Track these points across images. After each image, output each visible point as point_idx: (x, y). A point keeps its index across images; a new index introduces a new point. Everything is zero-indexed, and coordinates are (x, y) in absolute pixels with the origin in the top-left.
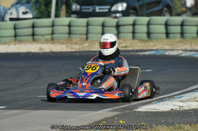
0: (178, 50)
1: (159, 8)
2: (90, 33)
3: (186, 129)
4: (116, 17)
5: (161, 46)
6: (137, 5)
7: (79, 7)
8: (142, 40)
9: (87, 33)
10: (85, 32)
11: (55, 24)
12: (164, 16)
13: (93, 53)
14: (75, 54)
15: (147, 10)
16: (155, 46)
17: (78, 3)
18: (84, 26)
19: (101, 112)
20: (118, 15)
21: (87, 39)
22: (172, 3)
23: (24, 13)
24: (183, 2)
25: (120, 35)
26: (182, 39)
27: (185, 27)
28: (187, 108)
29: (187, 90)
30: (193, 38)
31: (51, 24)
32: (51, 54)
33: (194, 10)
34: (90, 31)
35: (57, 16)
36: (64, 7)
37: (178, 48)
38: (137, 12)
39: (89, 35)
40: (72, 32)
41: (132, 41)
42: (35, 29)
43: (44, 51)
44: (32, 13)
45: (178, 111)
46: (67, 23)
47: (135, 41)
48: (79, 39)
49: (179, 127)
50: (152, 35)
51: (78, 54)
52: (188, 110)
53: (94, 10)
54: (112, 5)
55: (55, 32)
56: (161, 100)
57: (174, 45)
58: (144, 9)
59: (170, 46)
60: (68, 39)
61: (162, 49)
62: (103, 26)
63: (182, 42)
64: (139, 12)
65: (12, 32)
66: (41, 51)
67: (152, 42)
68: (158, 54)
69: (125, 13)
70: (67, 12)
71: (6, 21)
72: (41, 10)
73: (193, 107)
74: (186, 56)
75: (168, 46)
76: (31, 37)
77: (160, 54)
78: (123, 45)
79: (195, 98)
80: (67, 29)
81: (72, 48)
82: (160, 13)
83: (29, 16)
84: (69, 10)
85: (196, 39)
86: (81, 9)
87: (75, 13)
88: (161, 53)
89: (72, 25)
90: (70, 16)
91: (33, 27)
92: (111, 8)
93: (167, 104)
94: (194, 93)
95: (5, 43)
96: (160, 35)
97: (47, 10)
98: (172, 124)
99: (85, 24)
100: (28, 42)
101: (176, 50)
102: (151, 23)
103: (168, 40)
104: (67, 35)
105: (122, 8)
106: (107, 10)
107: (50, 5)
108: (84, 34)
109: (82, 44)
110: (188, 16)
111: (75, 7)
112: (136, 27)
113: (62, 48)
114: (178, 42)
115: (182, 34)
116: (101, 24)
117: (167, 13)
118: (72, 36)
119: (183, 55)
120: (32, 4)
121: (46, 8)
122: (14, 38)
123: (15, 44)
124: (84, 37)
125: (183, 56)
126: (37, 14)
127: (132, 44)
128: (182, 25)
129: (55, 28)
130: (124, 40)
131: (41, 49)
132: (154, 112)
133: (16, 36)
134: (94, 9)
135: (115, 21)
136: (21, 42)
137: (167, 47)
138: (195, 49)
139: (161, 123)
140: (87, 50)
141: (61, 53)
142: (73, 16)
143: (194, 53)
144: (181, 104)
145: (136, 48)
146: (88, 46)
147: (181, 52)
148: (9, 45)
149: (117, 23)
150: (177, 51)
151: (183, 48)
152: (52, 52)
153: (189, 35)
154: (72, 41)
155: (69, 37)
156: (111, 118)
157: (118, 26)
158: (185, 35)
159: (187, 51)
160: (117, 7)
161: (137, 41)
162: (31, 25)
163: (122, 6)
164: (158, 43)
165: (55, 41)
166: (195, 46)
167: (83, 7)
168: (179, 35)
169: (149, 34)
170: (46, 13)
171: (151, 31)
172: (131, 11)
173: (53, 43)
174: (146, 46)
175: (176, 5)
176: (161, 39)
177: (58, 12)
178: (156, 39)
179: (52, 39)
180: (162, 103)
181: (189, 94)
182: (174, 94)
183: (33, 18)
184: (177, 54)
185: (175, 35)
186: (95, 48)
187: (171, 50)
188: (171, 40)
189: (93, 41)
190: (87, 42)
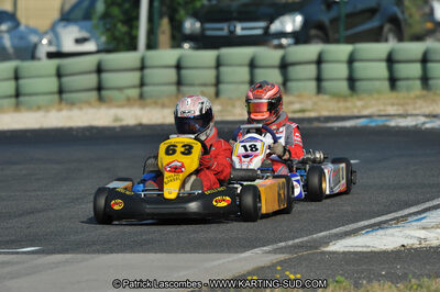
0: (417, 115)
1: (374, 23)
2: (223, 83)
3: (433, 288)
4: (280, 46)
5: (379, 107)
6: (325, 18)
7: (198, 25)
8: (337, 96)
9: (218, 82)
10: (213, 81)
11: (148, 63)
12: (386, 40)
13: (230, 126)
15: (347, 29)
16: (364, 107)
17: (196, 15)
18: (209, 68)
20: (284, 41)
21: (217, 94)
22: (403, 13)
23: (79, 41)
24: (427, 10)
25: (289, 84)
26: (425, 92)
27: (430, 65)
28: (435, 243)
31: (138, 64)
32: (139, 128)
34: (223, 78)
35: (151, 45)
36: (165, 24)
37: (417, 112)
38: (327, 35)
39: (222, 86)
40: (184, 80)
41: (316, 99)
42: (104, 75)
43: (124, 123)
44: (97, 40)
45: (416, 249)
46: (173, 62)
47: (321, 97)
49: (419, 285)
50: (358, 84)
52: (437, 247)
53: (232, 32)
54: (272, 21)
55: (147, 80)
56: (379, 226)
57: (407, 104)
58: (342, 27)
59: (400, 107)
60: (177, 96)
61: (382, 113)
62: (252, 65)
63: (424, 97)
64: (331, 33)
65: (53, 84)
66: (117, 124)
67: (360, 99)
68: (373, 124)
69: (300, 37)
70: (173, 37)
71: (39, 59)
72: (117, 34)
74: (432, 129)
75: (395, 108)
76: (94, 94)
77: (378, 127)
78: (297, 106)
80: (172, 74)
82: (376, 36)
83: (90, 46)
84: (176, 34)
86: (203, 29)
87: (191, 38)
89: (183, 64)
90: (179, 46)
91: (99, 70)
92: (267, 28)
93: (393, 235)
95: (39, 108)
96: (377, 84)
97: (129, 34)
98: (404, 277)
99: (213, 63)
100: (89, 103)
101: (411, 115)
102: (358, 56)
103: (394, 94)
104: (173, 88)
105: (294, 26)
106: (259, 32)
107: (135, 23)
108: (212, 85)
111: (191, 25)
112: (324, 66)
113: (164, 117)
114: (417, 97)
115: (425, 80)
116: (247, 61)
117: (391, 37)
118: (184, 89)
119: (428, 126)
120: (95, 21)
121: (127, 29)
122: (56, 97)
123: (60, 110)
124: (212, 90)
125: (427, 129)
126: (108, 43)
127: (315, 104)
128: (425, 60)
129: (147, 72)
130: (299, 96)
131: (116, 119)
132: (363, 253)
133: (61, 91)
134: (232, 28)
135: (279, 53)
136: (72, 104)
137: (391, 110)
139: (378, 277)
142: (186, 46)
144: (422, 234)
145: (325, 113)
146: (221, 111)
147: (423, 119)
148: (48, 111)
149: (283, 58)
150: (414, 118)
151: (427, 111)
152: (141, 125)
155: (179, 90)
156: (269, 267)
157: (284, 66)
158: (431, 82)
159: (435, 116)
160: (282, 24)
161: (326, 97)
162: (93, 67)
163: (291, 23)
164: (373, 102)
165: (149, 101)
167: (207, 25)
168: (418, 83)
169: (352, 81)
170: (127, 40)
171: (358, 74)
172: (313, 32)
173: (143, 106)
174: (347, 108)
175: (411, 16)
176: (379, 92)
177: (152, 37)
178: (370, 92)
179: (141, 96)
180: (381, 232)
182: (406, 212)
183: (98, 52)
184: (414, 123)
185: (410, 82)
186: (234, 115)
187: (401, 116)
188: (401, 95)
189: (230, 99)
190: (217, 102)
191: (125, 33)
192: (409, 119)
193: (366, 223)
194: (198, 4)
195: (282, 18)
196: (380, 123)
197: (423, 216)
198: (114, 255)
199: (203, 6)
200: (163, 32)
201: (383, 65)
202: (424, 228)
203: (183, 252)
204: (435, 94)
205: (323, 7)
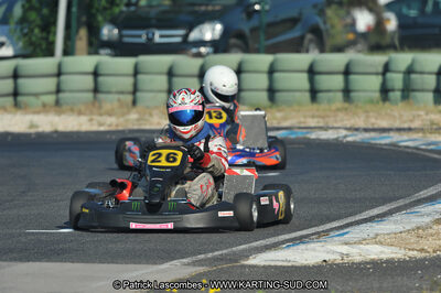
0: (339, 128)
1: (295, 33)
2: (143, 91)
4: (199, 55)
5: (299, 119)
6: (246, 27)
7: (116, 31)
9: (135, 90)
10: (130, 88)
11: (64, 69)
12: (307, 51)
13: (147, 135)
14: (108, 136)
15: (268, 38)
16: (285, 119)
17: (114, 22)
18: (127, 75)
19: (165, 266)
20: (203, 50)
21: (134, 103)
22: (325, 23)
24: (349, 20)
26: (346, 105)
27: (352, 77)
28: (358, 259)
29: (358, 218)
30: (371, 101)
31: (55, 71)
32: (55, 135)
33: (374, 39)
34: (140, 86)
35: (67, 52)
36: (83, 33)
37: (336, 125)
38: (246, 44)
39: (138, 94)
40: (102, 88)
42: (20, 81)
43: (40, 130)
44: (14, 45)
45: (337, 265)
46: (91, 69)
48: (116, 104)
50: (278, 95)
51: (114, 137)
52: (360, 264)
53: (150, 40)
54: (191, 28)
55: (63, 87)
56: (301, 240)
57: (328, 116)
58: (262, 37)
59: (321, 120)
60: (93, 104)
61: (302, 125)
62: (171, 74)
63: (346, 109)
64: (251, 43)
66: (33, 131)
67: (279, 111)
68: (293, 136)
70: (90, 44)
72: (34, 39)
73: (372, 257)
74: (354, 142)
75: (316, 120)
76: (11, 99)
77: (297, 138)
79: (377, 235)
80: (89, 81)
81: (101, 125)
82: (297, 46)
83: (7, 51)
84: (94, 40)
85: (378, 102)
86: (121, 36)
87: (108, 44)
88: (300, 134)
89: (101, 71)
90: (96, 53)
91: (16, 75)
92: (187, 36)
93: (314, 250)
94: (374, 224)
96: (297, 94)
97: (47, 39)
99: (131, 71)
100: (4, 109)
101: (333, 128)
102: (278, 67)
103: (315, 106)
104: (90, 95)
105: (213, 34)
106: (178, 40)
107: (52, 28)
108: (129, 93)
109: (123, 115)
110: (359, 52)
111: (108, 32)
112: (244, 76)
113: (80, 125)
114: (338, 110)
115: (347, 92)
116: (165, 69)
117: (312, 46)
118: (101, 96)
119: (350, 139)
120: (12, 26)
121: (44, 35)
124: (129, 98)
125: (348, 142)
126: (24, 47)
128: (347, 72)
129: (63, 78)
131: (32, 126)
132: (284, 267)
134: (150, 35)
135: (198, 62)
137: (312, 123)
138: (376, 126)
140: (136, 127)
141: (78, 134)
142: (102, 51)
143: (373, 134)
144: (345, 249)
146: (138, 120)
147: (344, 132)
149: (202, 68)
150: (336, 131)
151: (348, 124)
152: (56, 132)
153: (361, 94)
154: (100, 107)
155: (95, 98)
158: (352, 94)
159: (357, 130)
160: (201, 32)
162: (11, 72)
163: (211, 31)
164: (294, 114)
165: (64, 108)
166: (376, 119)
167: (125, 32)
168: (340, 95)
169: (272, 91)
170: (44, 46)
171: (278, 85)
172: (233, 41)
173: (59, 113)
175: (333, 26)
176: (300, 104)
177: (69, 43)
178: (289, 104)
179: (57, 103)
180: (302, 246)
181: (363, 226)
182: (328, 226)
183: (15, 57)
184: (336, 136)
185: (331, 94)
186: (151, 124)
187: (321, 128)
188: (322, 107)
189: (148, 107)
190: (134, 110)
191: (43, 38)
192: (330, 132)
193: (287, 237)
194: (116, 10)
195: (201, 26)
196: (301, 136)
197: (345, 231)
198: (30, 263)
199: (121, 12)
200: (80, 39)
201: (305, 76)
202: (346, 244)
203: (101, 262)
204: (357, 106)
205: (244, 16)
